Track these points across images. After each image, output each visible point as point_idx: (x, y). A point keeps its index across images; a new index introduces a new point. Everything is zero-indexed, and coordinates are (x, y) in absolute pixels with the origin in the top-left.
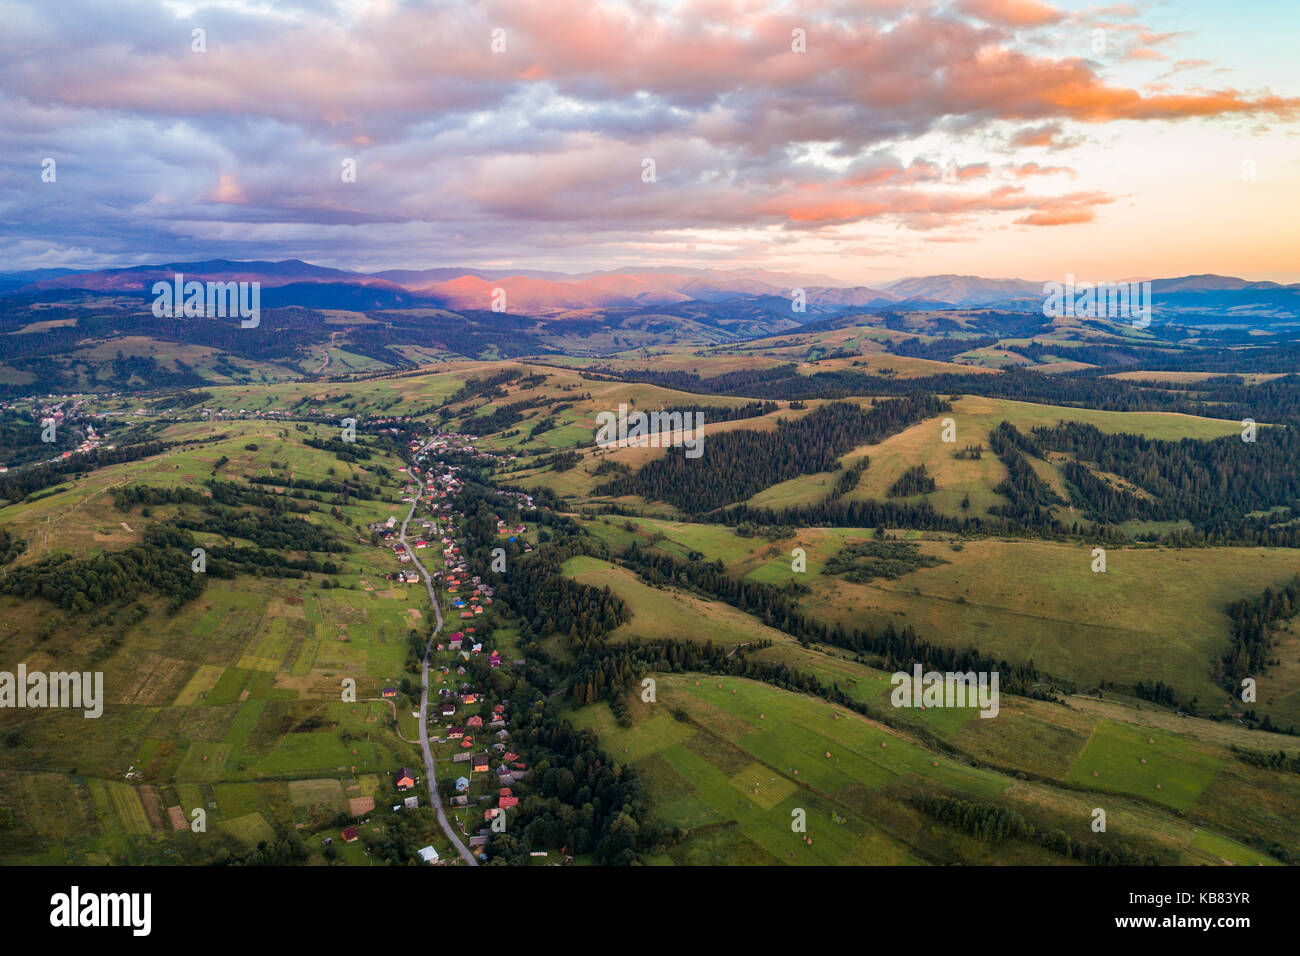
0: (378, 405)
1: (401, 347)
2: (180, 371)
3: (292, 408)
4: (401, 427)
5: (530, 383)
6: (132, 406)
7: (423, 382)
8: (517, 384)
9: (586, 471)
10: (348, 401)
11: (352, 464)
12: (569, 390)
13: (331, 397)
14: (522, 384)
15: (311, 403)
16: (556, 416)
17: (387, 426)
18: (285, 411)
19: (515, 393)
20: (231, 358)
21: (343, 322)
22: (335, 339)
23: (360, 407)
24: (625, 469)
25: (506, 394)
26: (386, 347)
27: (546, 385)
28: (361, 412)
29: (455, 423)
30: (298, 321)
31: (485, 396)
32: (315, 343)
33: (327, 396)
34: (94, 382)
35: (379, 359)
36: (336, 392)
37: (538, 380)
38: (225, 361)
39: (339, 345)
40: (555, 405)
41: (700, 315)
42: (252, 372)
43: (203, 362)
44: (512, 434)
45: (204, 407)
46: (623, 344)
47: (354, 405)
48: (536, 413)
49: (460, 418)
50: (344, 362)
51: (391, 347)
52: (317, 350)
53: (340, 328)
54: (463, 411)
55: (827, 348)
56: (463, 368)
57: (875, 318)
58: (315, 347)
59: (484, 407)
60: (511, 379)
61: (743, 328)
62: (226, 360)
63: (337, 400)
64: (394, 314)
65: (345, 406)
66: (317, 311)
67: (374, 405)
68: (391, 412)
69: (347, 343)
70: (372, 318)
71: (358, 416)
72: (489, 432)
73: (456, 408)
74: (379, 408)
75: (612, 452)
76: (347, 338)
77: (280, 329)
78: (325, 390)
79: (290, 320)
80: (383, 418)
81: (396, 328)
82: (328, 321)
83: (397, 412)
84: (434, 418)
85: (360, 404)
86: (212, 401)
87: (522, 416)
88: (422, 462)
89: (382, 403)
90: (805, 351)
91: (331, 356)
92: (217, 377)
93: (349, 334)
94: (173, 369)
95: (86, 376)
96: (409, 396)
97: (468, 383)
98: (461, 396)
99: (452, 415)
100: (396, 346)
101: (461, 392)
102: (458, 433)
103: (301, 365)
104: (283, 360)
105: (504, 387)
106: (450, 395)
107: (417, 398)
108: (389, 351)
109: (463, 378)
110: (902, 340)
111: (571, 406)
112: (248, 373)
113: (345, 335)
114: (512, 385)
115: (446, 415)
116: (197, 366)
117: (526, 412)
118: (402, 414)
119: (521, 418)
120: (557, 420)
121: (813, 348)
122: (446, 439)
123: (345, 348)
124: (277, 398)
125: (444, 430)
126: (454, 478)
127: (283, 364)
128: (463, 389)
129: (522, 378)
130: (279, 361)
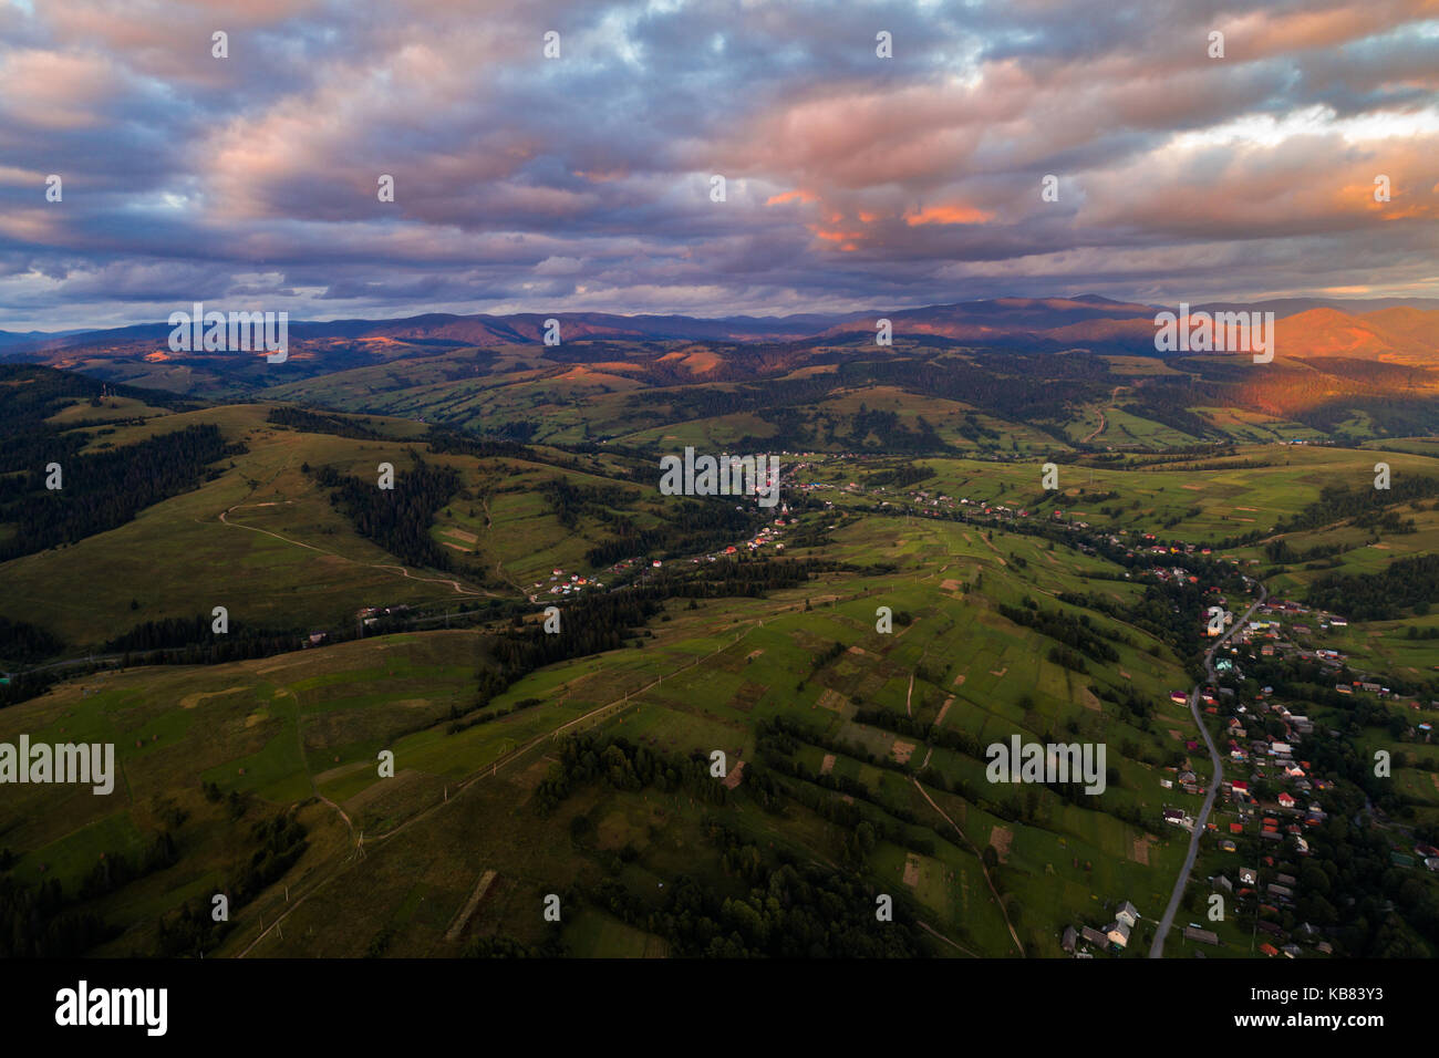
0: (1157, 517)
1: (1209, 410)
2: (920, 431)
3: (1029, 505)
4: (1191, 567)
6: (845, 477)
7: (1241, 483)
10: (1110, 504)
11: (1075, 676)
13: (1088, 493)
15: (1056, 500)
17: (1167, 562)
18: (1019, 508)
19: (1432, 531)
20: (982, 418)
21: (1134, 372)
22: (1117, 396)
23: (1130, 514)
25: (1408, 529)
26: (1188, 410)
28: (1128, 526)
29: (1296, 575)
30: (1076, 370)
31: (1362, 524)
32: (1091, 402)
33: (1082, 492)
34: (830, 439)
35: (1176, 428)
36: (1096, 485)
38: (973, 421)
39: (1121, 404)
42: (1002, 436)
43: (949, 421)
45: (921, 488)
47: (1119, 512)
49: (1310, 568)
50: (1124, 429)
51: (1194, 410)
52: (1091, 411)
53: (1127, 380)
54: (1316, 553)
56: (1314, 461)
58: (1088, 406)
59: (1359, 552)
62: (976, 420)
63: (1096, 499)
64: (1206, 363)
65: (1106, 511)
66: (1101, 357)
67: (1151, 515)
68: (1176, 535)
69: (1132, 401)
70: (1175, 367)
71: (1123, 532)
72: (1374, 616)
73: (1301, 542)
74: (1159, 522)
76: (1133, 395)
77: (1049, 381)
78: (1080, 481)
79: (1065, 368)
80: (1163, 545)
81: (1206, 381)
82: (1114, 371)
83: (1188, 535)
84: (1253, 557)
85: (1131, 512)
86: (933, 480)
88: (1227, 680)
89: (1166, 515)
91: (1109, 419)
92: (960, 442)
93: (1138, 389)
94: (913, 428)
95: (824, 431)
96: (1213, 507)
97: (1327, 494)
98: (1310, 518)
99: (1293, 559)
100: (1203, 409)
101: (1312, 510)
102: (1304, 603)
103: (1067, 429)
104: (1046, 422)
105: (1404, 512)
106: (1291, 513)
107: (1227, 511)
108: (1192, 415)
109: (1319, 482)
112: (998, 438)
113: (1131, 392)
114: (1421, 509)
115: (1278, 554)
116: (941, 426)
118: (1197, 540)
122: (1277, 615)
123: (1129, 409)
124: (1012, 487)
125: (1274, 590)
126: (1298, 756)
127: (1044, 428)
128: (1315, 505)
130: (1040, 422)
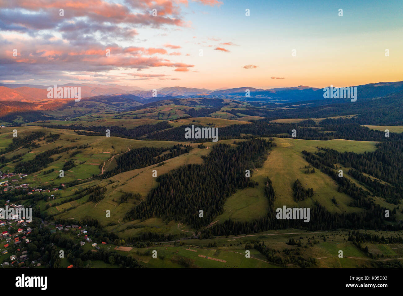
5: (51, 139)
8: (44, 139)
9: (113, 200)
12: (74, 142)
14: (46, 140)
16: (73, 158)
19: (44, 146)
24: (138, 197)
25: (38, 146)
27: (61, 140)
29: (10, 165)
31: (26, 147)
37: (55, 137)
40: (71, 152)
41: (104, 101)
44: (50, 172)
46: (78, 113)
48: (60, 157)
49: (14, 162)
54: (14, 158)
55: (165, 113)
56: (9, 131)
57: (170, 101)
59: (27, 155)
60: (39, 137)
61: (122, 105)
72: (34, 171)
73: (10, 155)
75: (123, 184)
87: (52, 159)
90: (157, 114)
97: (14, 140)
98: (11, 148)
99: (8, 161)
101: (11, 146)
102: (14, 173)
105: (36, 142)
106: (4, 148)
109: (11, 137)
110: (189, 109)
111: (80, 152)
114: (41, 140)
117: (55, 156)
119: (52, 160)
120: (76, 161)
121: (159, 113)
122: (6, 178)
125: (4, 171)
128: (12, 144)
129: (46, 136)
